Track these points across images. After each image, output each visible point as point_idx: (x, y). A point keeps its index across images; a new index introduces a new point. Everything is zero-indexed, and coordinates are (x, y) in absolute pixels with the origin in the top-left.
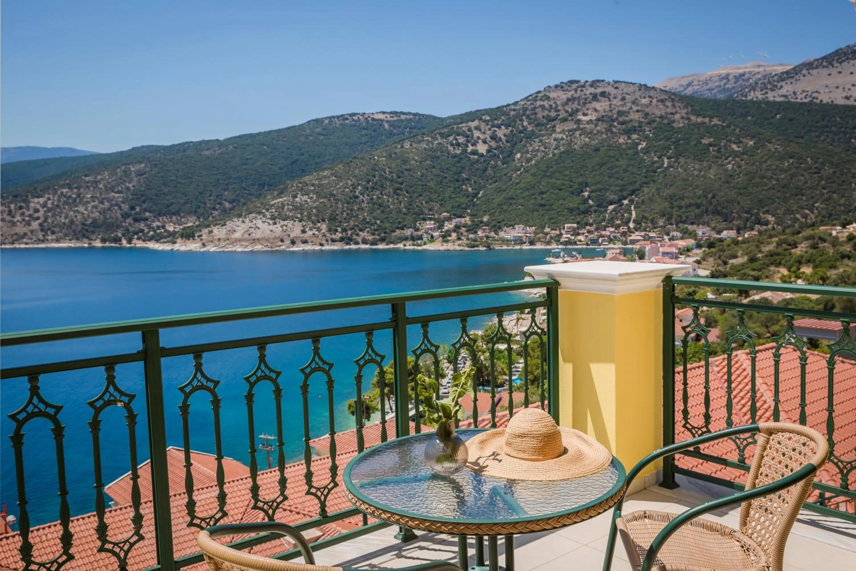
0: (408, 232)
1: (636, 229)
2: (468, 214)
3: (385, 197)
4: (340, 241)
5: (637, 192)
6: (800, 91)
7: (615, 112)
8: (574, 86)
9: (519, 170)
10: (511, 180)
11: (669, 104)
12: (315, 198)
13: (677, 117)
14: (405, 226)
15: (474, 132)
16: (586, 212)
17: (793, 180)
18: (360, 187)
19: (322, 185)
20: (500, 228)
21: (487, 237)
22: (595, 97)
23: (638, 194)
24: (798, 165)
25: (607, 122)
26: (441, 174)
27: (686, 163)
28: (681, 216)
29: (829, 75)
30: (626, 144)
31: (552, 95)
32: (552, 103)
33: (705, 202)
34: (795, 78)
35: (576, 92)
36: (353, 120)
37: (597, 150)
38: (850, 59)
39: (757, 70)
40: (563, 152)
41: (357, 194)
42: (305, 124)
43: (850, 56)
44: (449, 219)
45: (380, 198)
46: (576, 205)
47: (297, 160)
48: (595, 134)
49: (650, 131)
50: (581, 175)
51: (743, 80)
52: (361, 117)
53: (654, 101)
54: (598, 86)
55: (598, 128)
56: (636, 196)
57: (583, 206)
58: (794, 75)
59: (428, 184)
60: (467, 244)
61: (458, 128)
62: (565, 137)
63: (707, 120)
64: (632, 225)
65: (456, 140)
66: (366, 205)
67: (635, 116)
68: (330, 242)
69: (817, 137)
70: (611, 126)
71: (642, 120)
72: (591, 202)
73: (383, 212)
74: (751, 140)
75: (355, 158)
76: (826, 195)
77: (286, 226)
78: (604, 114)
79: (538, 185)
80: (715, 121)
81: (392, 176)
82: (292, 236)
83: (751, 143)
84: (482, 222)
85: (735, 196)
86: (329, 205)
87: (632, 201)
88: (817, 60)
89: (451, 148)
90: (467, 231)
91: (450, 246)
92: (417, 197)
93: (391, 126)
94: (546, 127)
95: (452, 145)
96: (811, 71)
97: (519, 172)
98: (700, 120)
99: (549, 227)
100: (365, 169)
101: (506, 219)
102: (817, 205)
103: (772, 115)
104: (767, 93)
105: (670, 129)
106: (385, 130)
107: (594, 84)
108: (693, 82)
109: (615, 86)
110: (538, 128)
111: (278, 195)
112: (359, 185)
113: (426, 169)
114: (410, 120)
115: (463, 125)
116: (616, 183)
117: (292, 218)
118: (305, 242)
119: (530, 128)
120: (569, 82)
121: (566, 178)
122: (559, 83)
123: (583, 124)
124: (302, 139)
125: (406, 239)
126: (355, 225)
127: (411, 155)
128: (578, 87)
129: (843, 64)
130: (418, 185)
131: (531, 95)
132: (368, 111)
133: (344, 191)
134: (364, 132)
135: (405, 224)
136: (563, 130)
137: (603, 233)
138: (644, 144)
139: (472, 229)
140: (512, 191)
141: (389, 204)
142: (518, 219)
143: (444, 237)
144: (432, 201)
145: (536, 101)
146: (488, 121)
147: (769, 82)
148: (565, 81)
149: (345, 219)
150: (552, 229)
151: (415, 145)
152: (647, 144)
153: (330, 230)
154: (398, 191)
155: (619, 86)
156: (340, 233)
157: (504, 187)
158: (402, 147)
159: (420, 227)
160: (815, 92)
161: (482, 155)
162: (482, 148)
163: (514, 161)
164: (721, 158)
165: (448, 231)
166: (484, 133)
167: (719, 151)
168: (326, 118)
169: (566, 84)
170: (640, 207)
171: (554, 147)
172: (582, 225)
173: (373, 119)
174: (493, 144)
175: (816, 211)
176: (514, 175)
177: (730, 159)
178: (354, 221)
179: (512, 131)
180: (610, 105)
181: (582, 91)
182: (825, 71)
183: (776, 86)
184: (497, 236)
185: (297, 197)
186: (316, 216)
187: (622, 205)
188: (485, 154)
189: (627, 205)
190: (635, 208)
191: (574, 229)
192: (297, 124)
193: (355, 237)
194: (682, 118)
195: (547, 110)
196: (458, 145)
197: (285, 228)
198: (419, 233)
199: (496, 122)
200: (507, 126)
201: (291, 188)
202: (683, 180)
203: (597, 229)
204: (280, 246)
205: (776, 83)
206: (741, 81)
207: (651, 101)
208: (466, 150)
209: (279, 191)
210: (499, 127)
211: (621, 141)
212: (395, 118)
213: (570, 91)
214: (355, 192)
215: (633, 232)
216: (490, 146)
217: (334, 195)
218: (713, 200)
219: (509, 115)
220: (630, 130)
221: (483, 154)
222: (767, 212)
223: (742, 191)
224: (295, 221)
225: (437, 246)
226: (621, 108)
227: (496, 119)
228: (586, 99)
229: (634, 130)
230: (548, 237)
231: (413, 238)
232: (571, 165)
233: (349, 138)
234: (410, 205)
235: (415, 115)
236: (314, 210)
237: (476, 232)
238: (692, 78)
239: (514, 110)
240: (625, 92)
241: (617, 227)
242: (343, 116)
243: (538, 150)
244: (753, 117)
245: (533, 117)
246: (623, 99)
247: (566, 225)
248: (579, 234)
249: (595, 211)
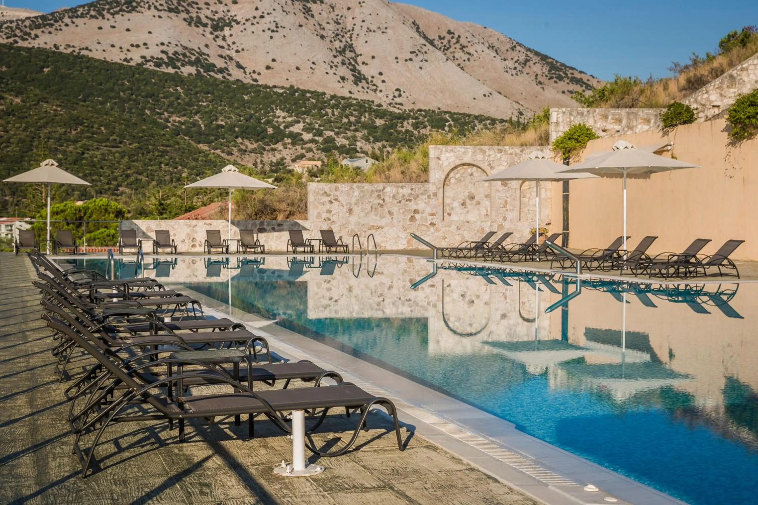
17: (86, 155)
34: (54, 27)
38: (124, 11)
43: (124, 8)
58: (52, 22)
69: (102, 103)
74: (17, 96)
88: (82, 6)
96: (75, 20)
104: (16, 41)
129: (116, 16)
147: (18, 27)
160: (83, 49)
182: (93, 23)
183: (29, 34)
244: (8, 66)
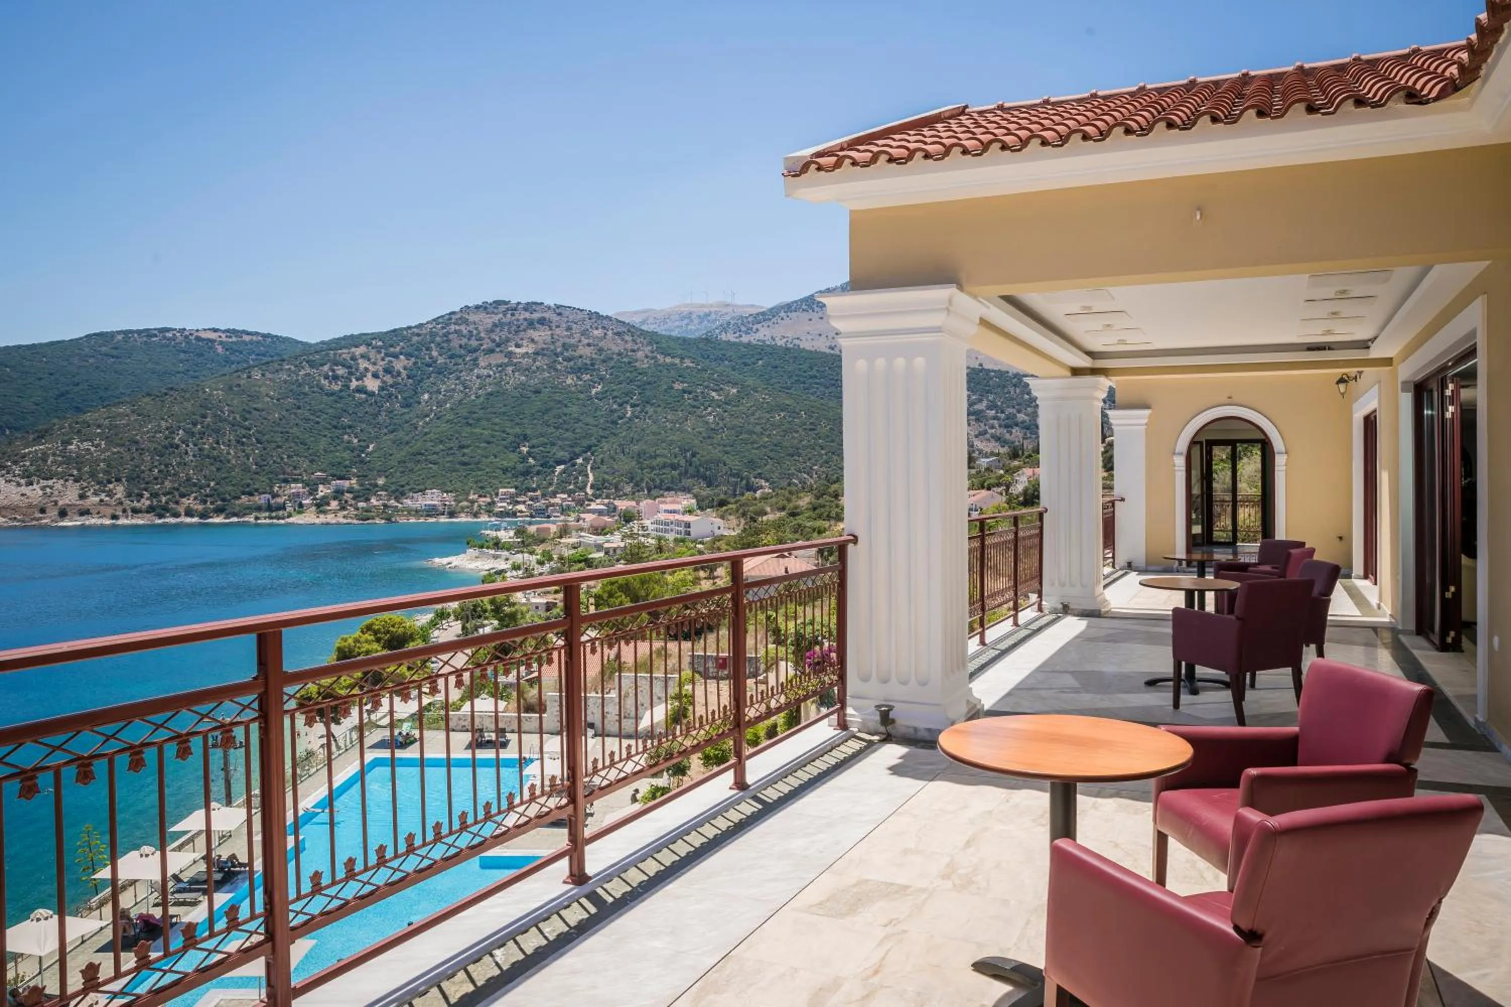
0: (261, 499)
1: (597, 497)
2: (354, 475)
3: (222, 447)
4: (148, 512)
5: (594, 448)
6: (779, 337)
7: (559, 344)
8: (503, 308)
9: (427, 416)
10: (416, 428)
11: (628, 338)
12: (103, 446)
13: (640, 354)
14: (256, 490)
15: (360, 361)
16: (526, 473)
17: (787, 438)
18: (181, 432)
19: (116, 426)
20: (403, 494)
21: (385, 506)
22: (531, 324)
23: (595, 451)
24: (791, 419)
25: (549, 356)
26: (312, 417)
27: (656, 412)
28: (653, 480)
29: (810, 320)
30: (576, 385)
31: (472, 318)
32: (471, 328)
33: (683, 463)
34: (772, 322)
35: (505, 315)
36: (165, 338)
37: (537, 392)
39: (725, 310)
40: (491, 394)
41: (176, 441)
42: (81, 339)
44: (325, 481)
45: (214, 449)
46: (511, 464)
47: (67, 392)
48: (534, 372)
49: (606, 370)
50: (518, 424)
51: (709, 321)
52: (178, 335)
53: (610, 333)
54: (535, 311)
55: (538, 363)
56: (592, 454)
57: (522, 465)
58: (771, 317)
59: (291, 431)
60: (356, 515)
61: (335, 354)
62: (491, 373)
63: (677, 361)
64: (589, 491)
65: (333, 371)
66: (191, 458)
67: (587, 352)
68: (130, 514)
70: (555, 361)
71: (594, 356)
72: (531, 460)
73: (218, 469)
74: (733, 387)
75: (172, 389)
76: (824, 457)
77: (51, 488)
78: (545, 346)
79: (457, 435)
80: (688, 363)
81: (234, 418)
82: (60, 503)
83: (735, 391)
84: (376, 485)
85: (720, 455)
86: (128, 458)
87: (586, 460)
88: (796, 302)
89: (324, 382)
90: (354, 498)
91: (330, 518)
92: (274, 449)
93: (227, 350)
94: (464, 360)
95: (326, 377)
96: (789, 314)
97: (428, 419)
98: (668, 360)
99: (474, 494)
100: (189, 405)
101: (411, 482)
102: (815, 467)
103: (753, 360)
104: (741, 336)
105: (633, 369)
106: (218, 355)
107: (530, 307)
108: (647, 319)
109: (558, 311)
110: (453, 361)
111: (34, 440)
112: (180, 428)
113: (287, 410)
114: (258, 342)
115: (344, 351)
116: (565, 436)
117: (63, 476)
118: (84, 513)
119: (441, 360)
120: (495, 302)
121: (497, 428)
122: (480, 303)
123: (516, 358)
124: (76, 360)
125: (259, 509)
126: (174, 488)
127: (263, 390)
128: (508, 309)
130: (276, 432)
131: (442, 316)
132: (190, 325)
133: (153, 437)
134: (182, 356)
135: (256, 487)
136: (490, 365)
137: (552, 501)
138: (600, 387)
139: (363, 494)
140: (419, 444)
141: (230, 457)
142: (429, 482)
143: (318, 506)
144: (297, 455)
145: (448, 325)
146: (381, 347)
147: (743, 324)
148: (490, 301)
149: (156, 479)
150: (480, 496)
151: (268, 375)
152: (603, 387)
153: (129, 495)
154: (244, 440)
155: (563, 312)
156: (147, 499)
157: (407, 438)
158: (249, 377)
159: (280, 492)
160: (795, 338)
161: (372, 394)
162: (372, 385)
163: (420, 403)
164: (699, 408)
165: (324, 497)
166: (375, 364)
167: (696, 399)
168: (119, 332)
169: (491, 304)
170: (599, 468)
171: (476, 386)
172: (523, 490)
173: (198, 339)
174: (389, 379)
175: (815, 476)
176: (421, 423)
177: (710, 409)
178: (170, 481)
179: (415, 363)
180: (552, 335)
181: (513, 315)
182: (806, 316)
183: (751, 329)
184: (400, 506)
185: (71, 444)
186: (106, 472)
187: (574, 465)
188: (377, 392)
189: (582, 465)
190: (592, 468)
191: (512, 496)
192: (67, 339)
193: (172, 505)
194: (647, 357)
195: (465, 337)
196: (336, 378)
197: (48, 490)
198: (280, 500)
199: (392, 349)
200: (408, 356)
201: (60, 429)
202: (654, 434)
203: (544, 496)
204: (41, 519)
205: (751, 326)
206: (706, 322)
207: (605, 334)
208: (348, 387)
209: (36, 435)
210: (396, 356)
211: (569, 381)
212: (234, 339)
213: (496, 314)
214: (174, 438)
215: (592, 500)
216: (383, 382)
217: (137, 442)
218: (694, 459)
219: (409, 341)
220: (580, 369)
221: (374, 393)
222: (760, 476)
223: (728, 449)
224: (66, 480)
225: (309, 518)
226: (568, 341)
227: (392, 346)
228: (519, 327)
229: (583, 369)
230: (476, 505)
231: (270, 508)
232: (504, 409)
233: (157, 364)
234: (264, 460)
235: (267, 336)
236: (102, 464)
237: (367, 500)
238: (647, 314)
239: (418, 335)
240: (571, 318)
241: (570, 493)
242: (147, 330)
243: (454, 390)
245: (445, 345)
246: (569, 329)
247: (501, 490)
248: (518, 503)
249: (538, 473)
